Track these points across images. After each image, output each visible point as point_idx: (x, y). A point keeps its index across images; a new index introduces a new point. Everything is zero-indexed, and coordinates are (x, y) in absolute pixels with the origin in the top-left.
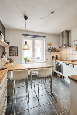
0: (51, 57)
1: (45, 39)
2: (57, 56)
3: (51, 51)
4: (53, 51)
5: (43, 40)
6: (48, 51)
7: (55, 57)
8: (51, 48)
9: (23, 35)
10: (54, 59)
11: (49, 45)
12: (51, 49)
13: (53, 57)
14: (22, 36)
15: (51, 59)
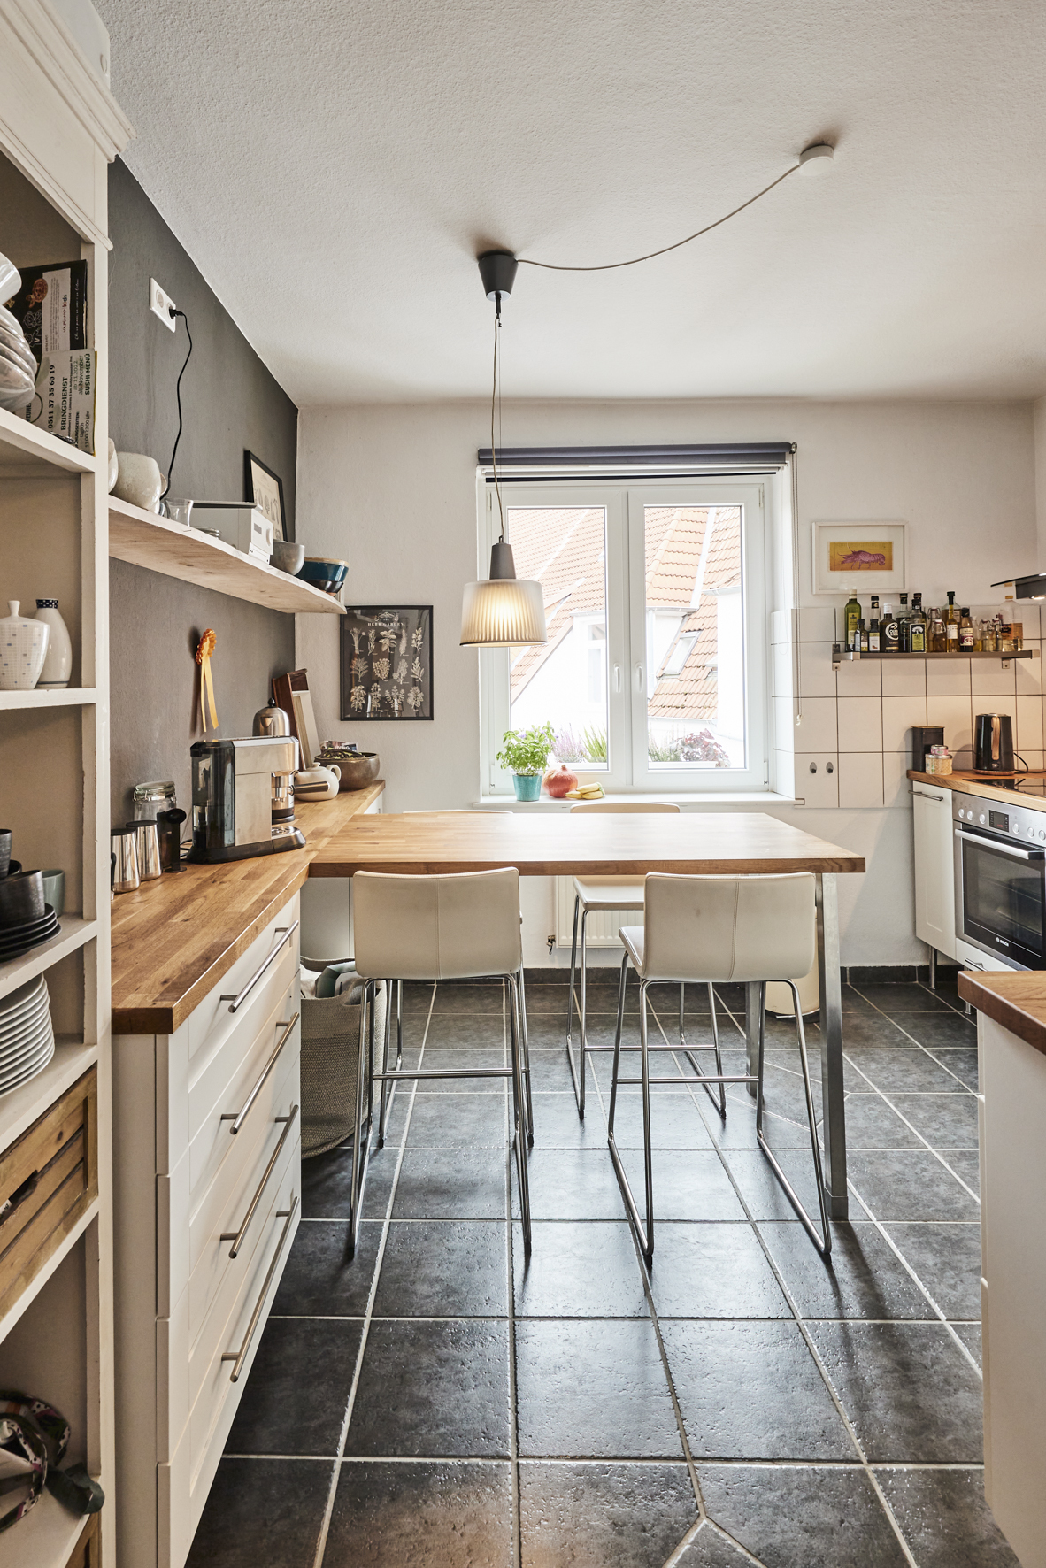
0: (898, 741)
1: (784, 473)
2: (984, 722)
3: (883, 652)
4: (918, 642)
5: (765, 501)
6: (839, 651)
7: (960, 735)
8: (888, 606)
9: (484, 457)
10: (938, 762)
11: (852, 558)
12: (878, 627)
13: (924, 740)
14: (481, 472)
15: (897, 764)
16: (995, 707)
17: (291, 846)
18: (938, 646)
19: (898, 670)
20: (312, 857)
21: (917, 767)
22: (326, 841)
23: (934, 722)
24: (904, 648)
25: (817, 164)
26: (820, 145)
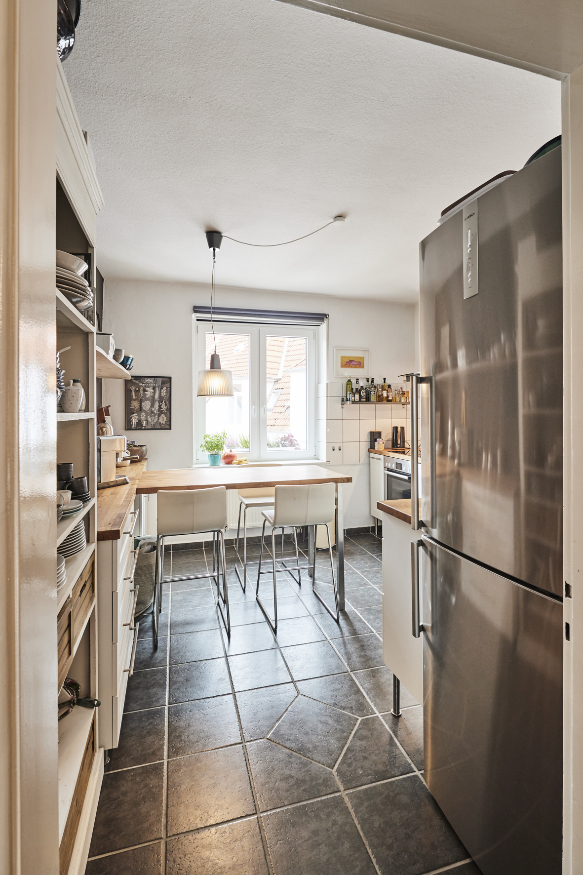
0: (365, 437)
1: (324, 326)
2: (395, 429)
3: (360, 401)
4: (373, 397)
5: (316, 337)
6: (344, 400)
7: (387, 435)
8: (362, 383)
9: (198, 310)
10: (379, 445)
11: (350, 363)
12: (358, 391)
13: (375, 436)
14: (195, 316)
15: (365, 446)
16: (399, 423)
17: (125, 483)
18: (380, 399)
19: (366, 409)
20: (136, 487)
21: (372, 447)
22: (137, 481)
23: (378, 430)
24: (368, 400)
25: (339, 223)
26: (340, 217)
